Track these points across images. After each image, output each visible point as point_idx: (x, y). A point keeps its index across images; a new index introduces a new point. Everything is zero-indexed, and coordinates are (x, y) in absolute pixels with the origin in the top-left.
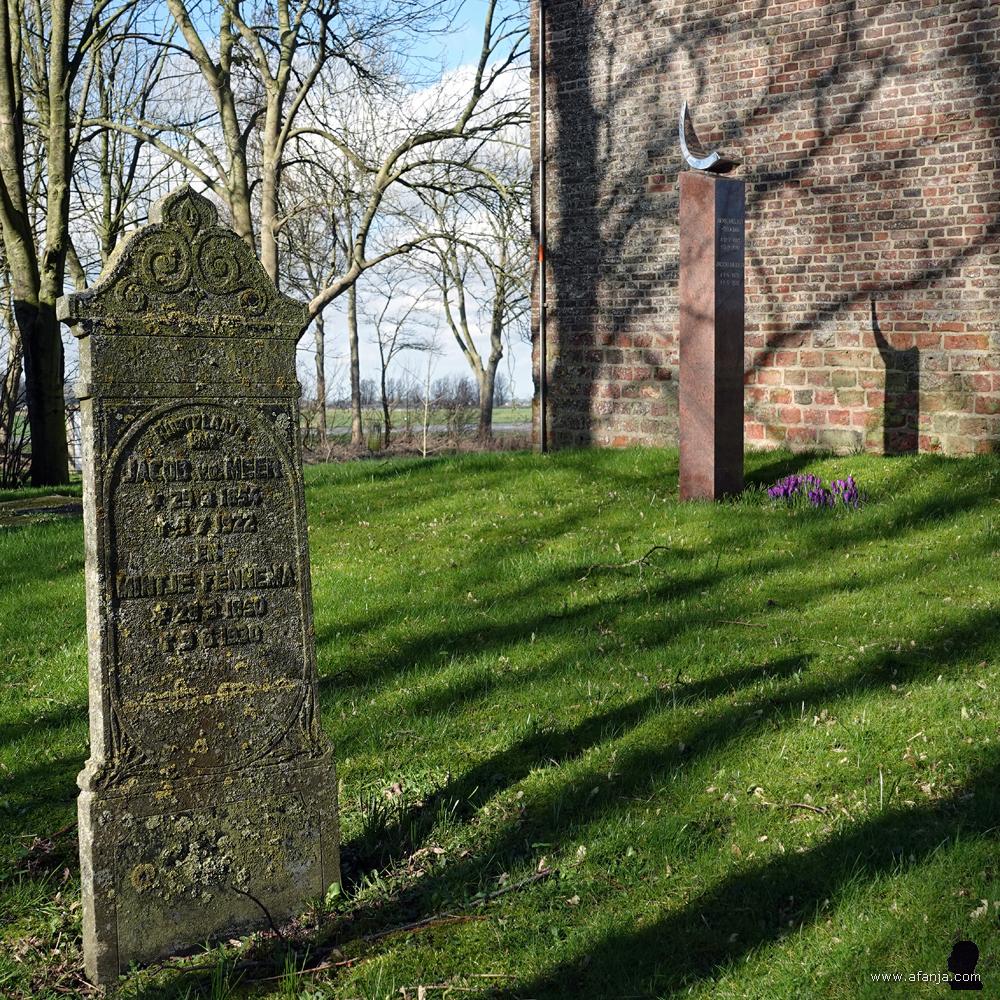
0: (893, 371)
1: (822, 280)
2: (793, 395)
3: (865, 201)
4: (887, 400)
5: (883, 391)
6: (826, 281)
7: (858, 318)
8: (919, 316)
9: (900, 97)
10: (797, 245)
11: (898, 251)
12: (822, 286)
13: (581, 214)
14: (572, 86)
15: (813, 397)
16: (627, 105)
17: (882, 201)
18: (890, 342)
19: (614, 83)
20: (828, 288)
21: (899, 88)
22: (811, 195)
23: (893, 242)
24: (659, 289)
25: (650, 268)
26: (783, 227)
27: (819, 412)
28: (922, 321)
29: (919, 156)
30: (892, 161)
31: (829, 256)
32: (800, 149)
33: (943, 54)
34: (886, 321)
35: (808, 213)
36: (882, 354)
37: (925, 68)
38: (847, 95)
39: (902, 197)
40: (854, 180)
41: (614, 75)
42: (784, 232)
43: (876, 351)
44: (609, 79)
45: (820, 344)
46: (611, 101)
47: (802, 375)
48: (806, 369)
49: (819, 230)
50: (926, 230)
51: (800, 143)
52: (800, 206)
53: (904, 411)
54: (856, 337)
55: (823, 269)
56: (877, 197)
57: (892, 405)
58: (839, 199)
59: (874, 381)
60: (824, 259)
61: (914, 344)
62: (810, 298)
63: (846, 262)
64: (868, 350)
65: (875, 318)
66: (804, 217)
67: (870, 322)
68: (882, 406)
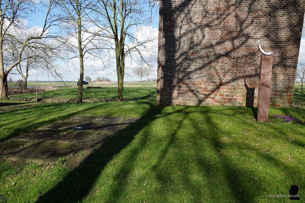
0: (249, 91)
1: (233, 75)
2: (225, 95)
3: (244, 61)
4: (247, 96)
5: (246, 95)
6: (234, 75)
7: (241, 82)
8: (255, 82)
9: (253, 43)
10: (227, 68)
11: (251, 70)
12: (233, 76)
13: (172, 59)
14: (170, 34)
15: (230, 96)
16: (184, 38)
17: (248, 61)
18: (248, 86)
19: (181, 34)
20: (234, 76)
21: (253, 42)
22: (231, 59)
23: (250, 69)
24: (192, 74)
25: (189, 70)
26: (224, 65)
27: (231, 98)
28: (256, 83)
29: (256, 54)
30: (250, 54)
31: (235, 70)
32: (229, 50)
33: (263, 36)
34: (248, 82)
35: (230, 62)
36: (246, 88)
37: (259, 38)
38: (241, 42)
39: (252, 61)
40: (241, 57)
41: (182, 32)
42: (225, 66)
43: (245, 88)
44: (180, 33)
45: (232, 86)
46: (180, 37)
47: (227, 92)
48: (228, 91)
49: (233, 66)
50: (258, 67)
51: (229, 49)
52: (228, 61)
53: (251, 99)
54: (241, 85)
55: (234, 73)
56: (247, 60)
57: (248, 97)
58: (238, 60)
59: (244, 93)
60: (234, 71)
61: (254, 87)
62: (230, 78)
63: (239, 72)
64: (243, 87)
65: (245, 82)
66: (229, 63)
67: (244, 83)
68: (246, 97)
